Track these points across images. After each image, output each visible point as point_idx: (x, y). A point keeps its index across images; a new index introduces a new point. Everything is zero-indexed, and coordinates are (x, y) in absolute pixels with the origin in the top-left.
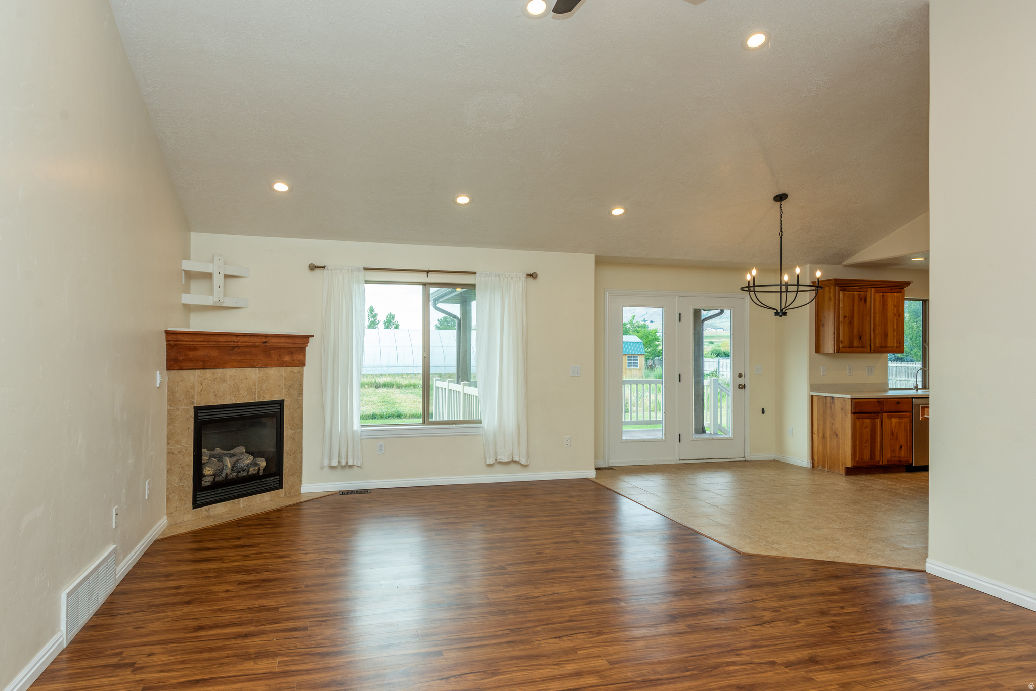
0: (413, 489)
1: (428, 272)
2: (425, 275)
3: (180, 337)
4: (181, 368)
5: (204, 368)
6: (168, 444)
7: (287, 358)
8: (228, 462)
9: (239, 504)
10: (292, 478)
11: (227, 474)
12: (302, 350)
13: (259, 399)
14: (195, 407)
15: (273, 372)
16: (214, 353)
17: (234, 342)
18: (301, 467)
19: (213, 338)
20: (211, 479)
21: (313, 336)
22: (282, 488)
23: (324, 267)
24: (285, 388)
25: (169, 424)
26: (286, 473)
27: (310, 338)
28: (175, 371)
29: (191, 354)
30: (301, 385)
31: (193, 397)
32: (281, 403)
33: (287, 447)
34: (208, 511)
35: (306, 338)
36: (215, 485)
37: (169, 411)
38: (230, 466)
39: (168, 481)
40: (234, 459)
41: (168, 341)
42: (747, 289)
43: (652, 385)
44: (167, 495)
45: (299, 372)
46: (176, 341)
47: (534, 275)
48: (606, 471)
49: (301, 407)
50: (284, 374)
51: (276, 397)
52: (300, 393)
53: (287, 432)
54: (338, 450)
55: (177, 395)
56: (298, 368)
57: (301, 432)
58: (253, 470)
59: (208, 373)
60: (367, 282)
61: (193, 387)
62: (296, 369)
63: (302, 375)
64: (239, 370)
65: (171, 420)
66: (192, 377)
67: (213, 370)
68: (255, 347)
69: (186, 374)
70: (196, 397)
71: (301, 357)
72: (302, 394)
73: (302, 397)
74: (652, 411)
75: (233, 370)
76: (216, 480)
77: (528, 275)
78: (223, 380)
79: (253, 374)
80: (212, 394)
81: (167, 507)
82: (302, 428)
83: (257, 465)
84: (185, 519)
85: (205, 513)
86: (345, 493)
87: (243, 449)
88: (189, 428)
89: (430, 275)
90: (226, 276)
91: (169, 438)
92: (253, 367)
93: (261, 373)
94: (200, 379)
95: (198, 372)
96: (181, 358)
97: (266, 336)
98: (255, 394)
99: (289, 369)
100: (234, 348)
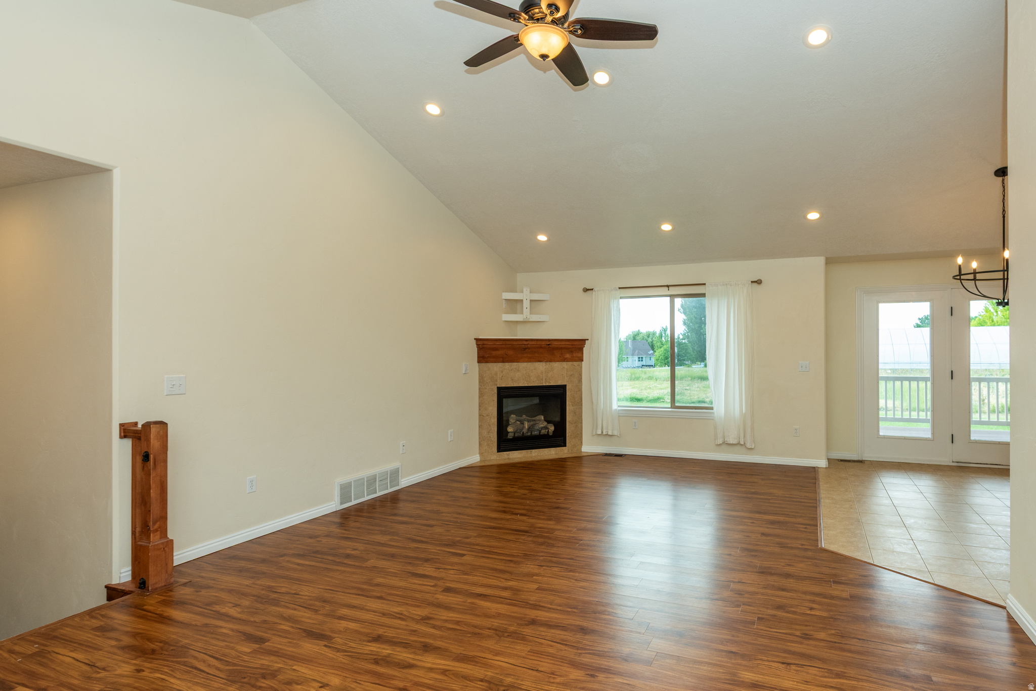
0: (654, 458)
1: (668, 286)
2: (667, 288)
3: (485, 342)
4: (487, 362)
5: (503, 362)
6: (480, 409)
7: (568, 356)
8: (526, 425)
9: (531, 453)
10: (574, 440)
11: (523, 432)
12: (581, 350)
13: (545, 383)
14: (498, 387)
15: (557, 365)
16: (511, 353)
17: (525, 345)
18: (581, 433)
19: (511, 343)
20: (512, 434)
21: (588, 340)
22: (566, 446)
23: (592, 289)
24: (567, 377)
25: (480, 397)
26: (568, 436)
27: (586, 341)
28: (483, 364)
29: (494, 353)
30: (581, 375)
31: (496, 381)
32: (564, 387)
33: (569, 418)
34: (508, 455)
35: (583, 341)
36: (515, 439)
37: (479, 389)
38: (527, 427)
39: (479, 433)
40: (532, 423)
41: (477, 345)
42: (958, 277)
43: (991, 384)
44: (479, 442)
45: (578, 365)
46: (483, 345)
47: (758, 282)
48: (850, 464)
49: (580, 390)
50: (566, 367)
51: (560, 383)
52: (580, 380)
53: (569, 408)
54: (601, 422)
55: (485, 379)
56: (578, 362)
57: (581, 409)
58: (544, 432)
59: (507, 365)
60: (621, 298)
61: (496, 374)
62: (576, 363)
63: (581, 367)
64: (530, 363)
65: (481, 394)
66: (496, 368)
67: (510, 364)
68: (541, 347)
69: (490, 365)
70: (498, 381)
71: (579, 355)
72: (582, 381)
73: (582, 383)
74: (1000, 412)
75: (526, 364)
76: (516, 435)
77: (752, 282)
78: (518, 370)
79: (541, 367)
80: (510, 379)
81: (480, 449)
82: (582, 405)
83: (547, 428)
84: (492, 458)
85: (506, 456)
86: (606, 455)
87: (542, 418)
88: (493, 401)
89: (670, 288)
90: (531, 301)
91: (480, 406)
92: (540, 361)
93: (547, 366)
94: (501, 369)
95: (500, 364)
96: (487, 356)
97: (549, 340)
98: (542, 380)
99: (570, 363)
100: (525, 349)
